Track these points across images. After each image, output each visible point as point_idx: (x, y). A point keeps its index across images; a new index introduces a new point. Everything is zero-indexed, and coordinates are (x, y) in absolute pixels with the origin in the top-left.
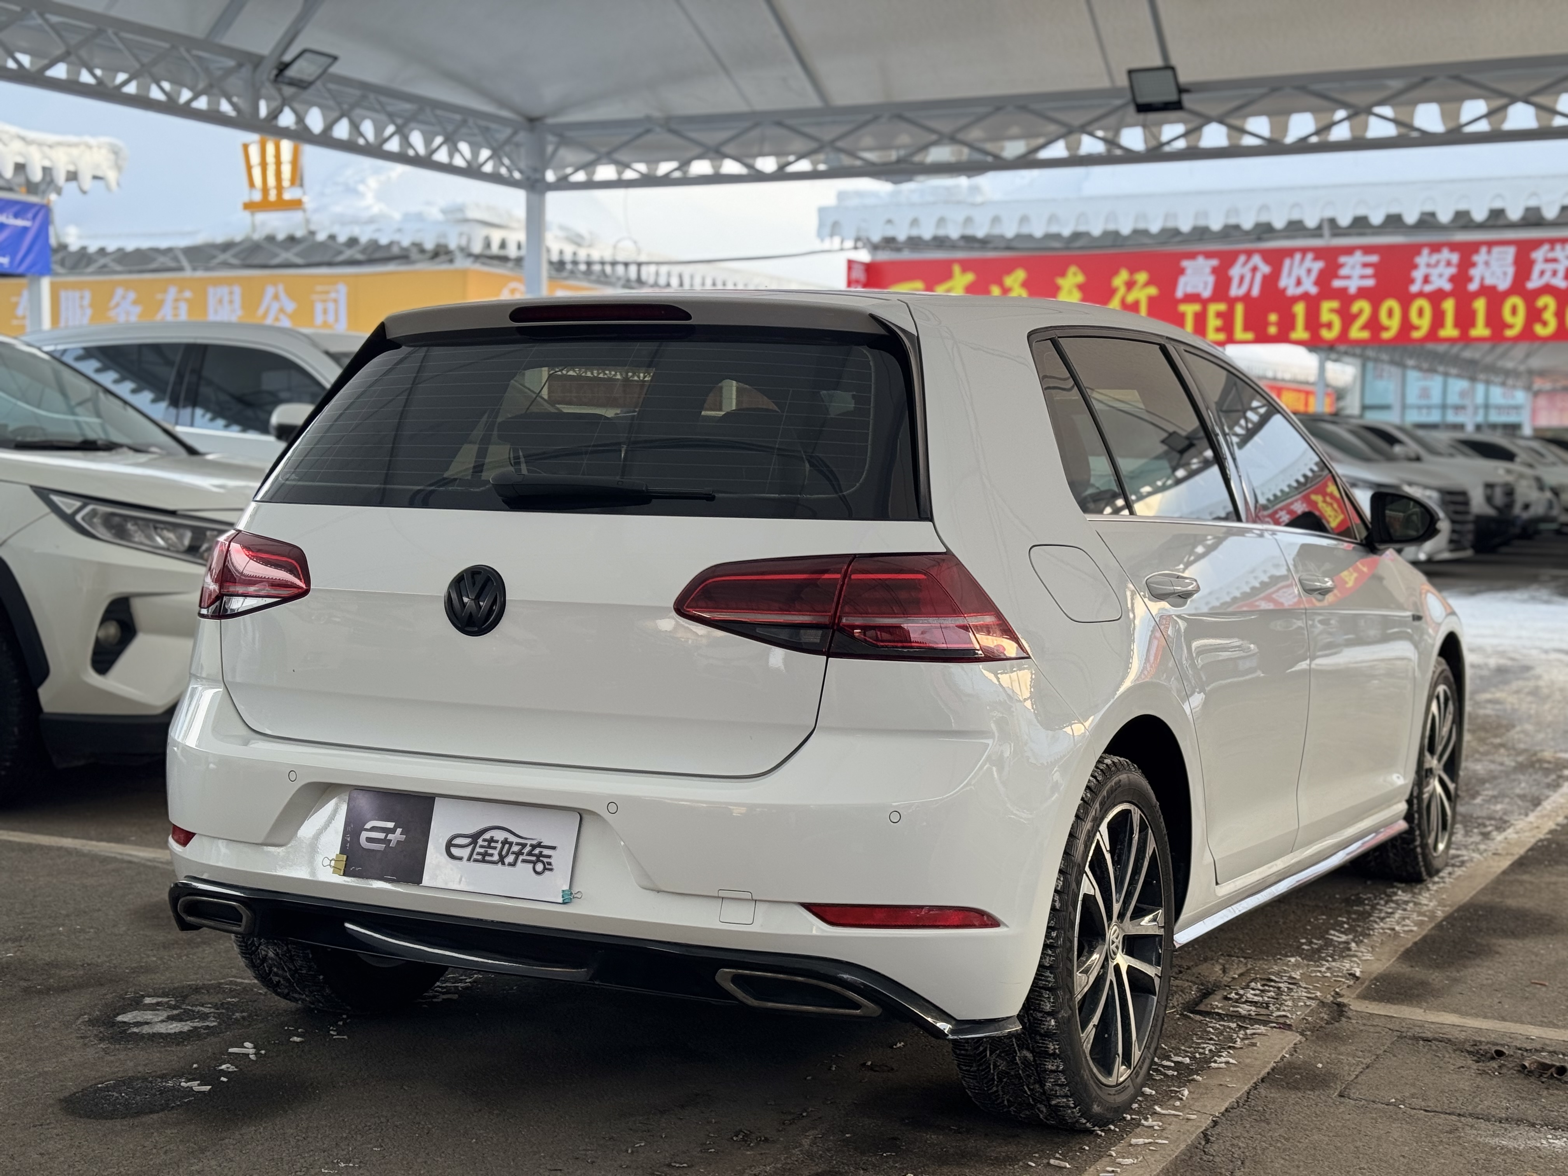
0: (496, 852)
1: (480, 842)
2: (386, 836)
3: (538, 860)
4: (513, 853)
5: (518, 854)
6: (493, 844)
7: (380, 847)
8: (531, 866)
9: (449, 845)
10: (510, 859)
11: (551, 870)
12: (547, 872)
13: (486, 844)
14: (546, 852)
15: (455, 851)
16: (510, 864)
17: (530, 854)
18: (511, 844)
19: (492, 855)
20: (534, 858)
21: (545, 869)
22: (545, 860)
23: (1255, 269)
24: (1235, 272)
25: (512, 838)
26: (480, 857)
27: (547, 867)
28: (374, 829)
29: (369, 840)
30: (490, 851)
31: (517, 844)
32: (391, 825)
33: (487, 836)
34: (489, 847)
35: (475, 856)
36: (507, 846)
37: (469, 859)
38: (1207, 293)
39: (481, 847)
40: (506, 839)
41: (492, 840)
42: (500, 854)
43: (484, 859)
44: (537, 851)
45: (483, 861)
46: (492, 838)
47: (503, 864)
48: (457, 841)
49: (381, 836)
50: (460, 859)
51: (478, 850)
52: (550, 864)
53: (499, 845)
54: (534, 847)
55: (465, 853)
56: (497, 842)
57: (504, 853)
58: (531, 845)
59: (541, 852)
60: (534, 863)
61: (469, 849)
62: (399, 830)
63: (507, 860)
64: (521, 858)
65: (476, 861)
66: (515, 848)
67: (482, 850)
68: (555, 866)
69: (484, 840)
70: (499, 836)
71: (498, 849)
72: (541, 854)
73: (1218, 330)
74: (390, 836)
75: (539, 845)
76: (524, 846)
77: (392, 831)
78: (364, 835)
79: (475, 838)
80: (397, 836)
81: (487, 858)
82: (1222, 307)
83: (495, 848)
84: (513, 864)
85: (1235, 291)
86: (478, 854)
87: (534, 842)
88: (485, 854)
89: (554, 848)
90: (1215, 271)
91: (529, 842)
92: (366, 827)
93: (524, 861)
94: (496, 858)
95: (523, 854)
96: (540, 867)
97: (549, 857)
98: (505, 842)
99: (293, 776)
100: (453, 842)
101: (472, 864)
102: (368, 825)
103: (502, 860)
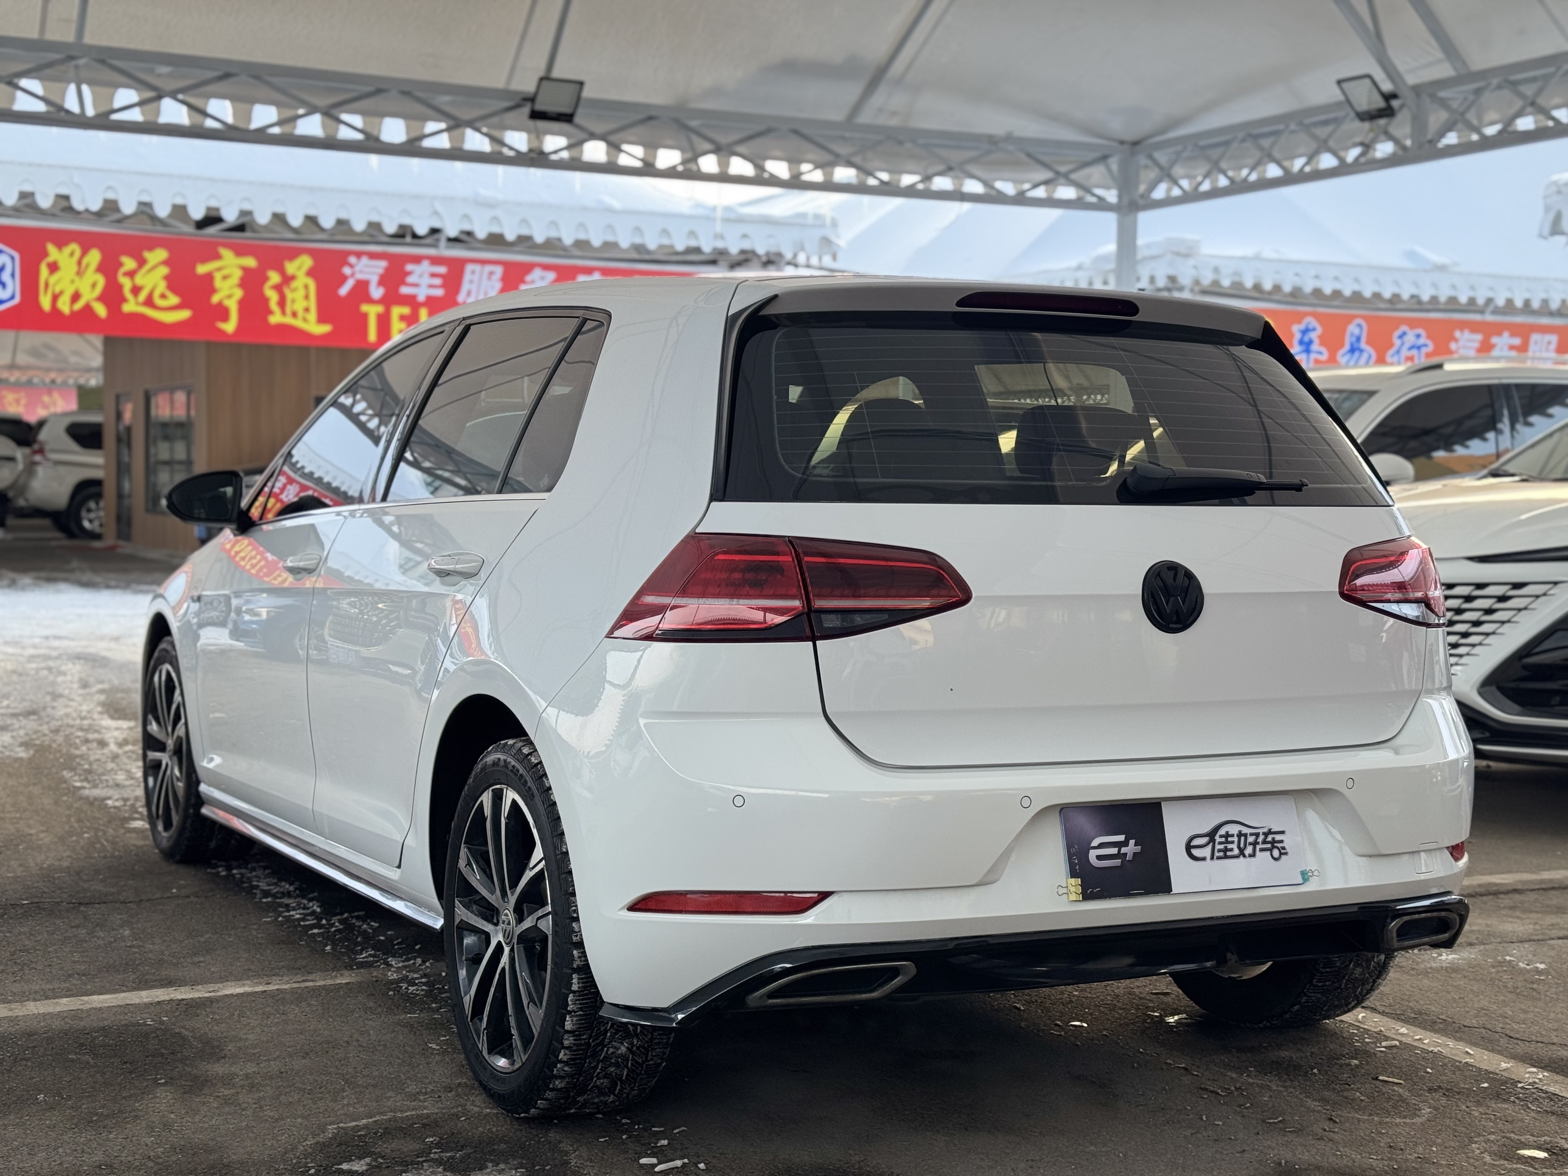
0: (1234, 846)
1: (1218, 839)
2: (1119, 851)
3: (1274, 847)
4: (1250, 844)
5: (1255, 844)
6: (1230, 839)
7: (1117, 862)
8: (1268, 853)
9: (1189, 848)
10: (1249, 850)
11: (1286, 854)
12: (1283, 857)
13: (1223, 839)
14: (1278, 837)
15: (1195, 852)
16: (1250, 856)
17: (1264, 842)
18: (1245, 835)
19: (1232, 850)
20: (1269, 846)
21: (1281, 854)
22: (1279, 845)
25: (1245, 830)
26: (1221, 854)
27: (1283, 851)
28: (1101, 846)
29: (1099, 858)
30: (1230, 846)
31: (1251, 834)
32: (1121, 838)
33: (1222, 831)
34: (1227, 842)
35: (1217, 854)
36: (1243, 838)
37: (1212, 858)
39: (1220, 843)
40: (1240, 832)
41: (1227, 835)
42: (1239, 847)
43: (1226, 855)
44: (1269, 838)
45: (1226, 857)
46: (1227, 833)
47: (1244, 856)
48: (1196, 842)
49: (1114, 851)
50: (1204, 859)
51: (1218, 847)
52: (1284, 848)
53: (1236, 839)
54: (1266, 835)
55: (1206, 852)
56: (1233, 836)
57: (1242, 845)
58: (1264, 834)
59: (1273, 839)
60: (1271, 850)
61: (1210, 846)
62: (1132, 842)
63: (1247, 852)
64: (1258, 847)
65: (1219, 858)
66: (1251, 839)
67: (1222, 847)
68: (1288, 850)
69: (1221, 836)
70: (1234, 829)
71: (1236, 842)
72: (1274, 841)
74: (1123, 850)
75: (1270, 832)
76: (1257, 835)
77: (1125, 844)
78: (1093, 854)
79: (1211, 835)
80: (1131, 849)
81: (1229, 853)
83: (1233, 842)
84: (1253, 855)
86: (1219, 851)
87: (1265, 830)
88: (1226, 850)
89: (1283, 832)
91: (1261, 831)
92: (1092, 845)
93: (1262, 850)
94: (1236, 852)
95: (1258, 843)
96: (1276, 853)
97: (1282, 841)
98: (1240, 835)
99: (1026, 802)
100: (1192, 844)
101: (1216, 862)
102: (1095, 843)
103: (1242, 853)
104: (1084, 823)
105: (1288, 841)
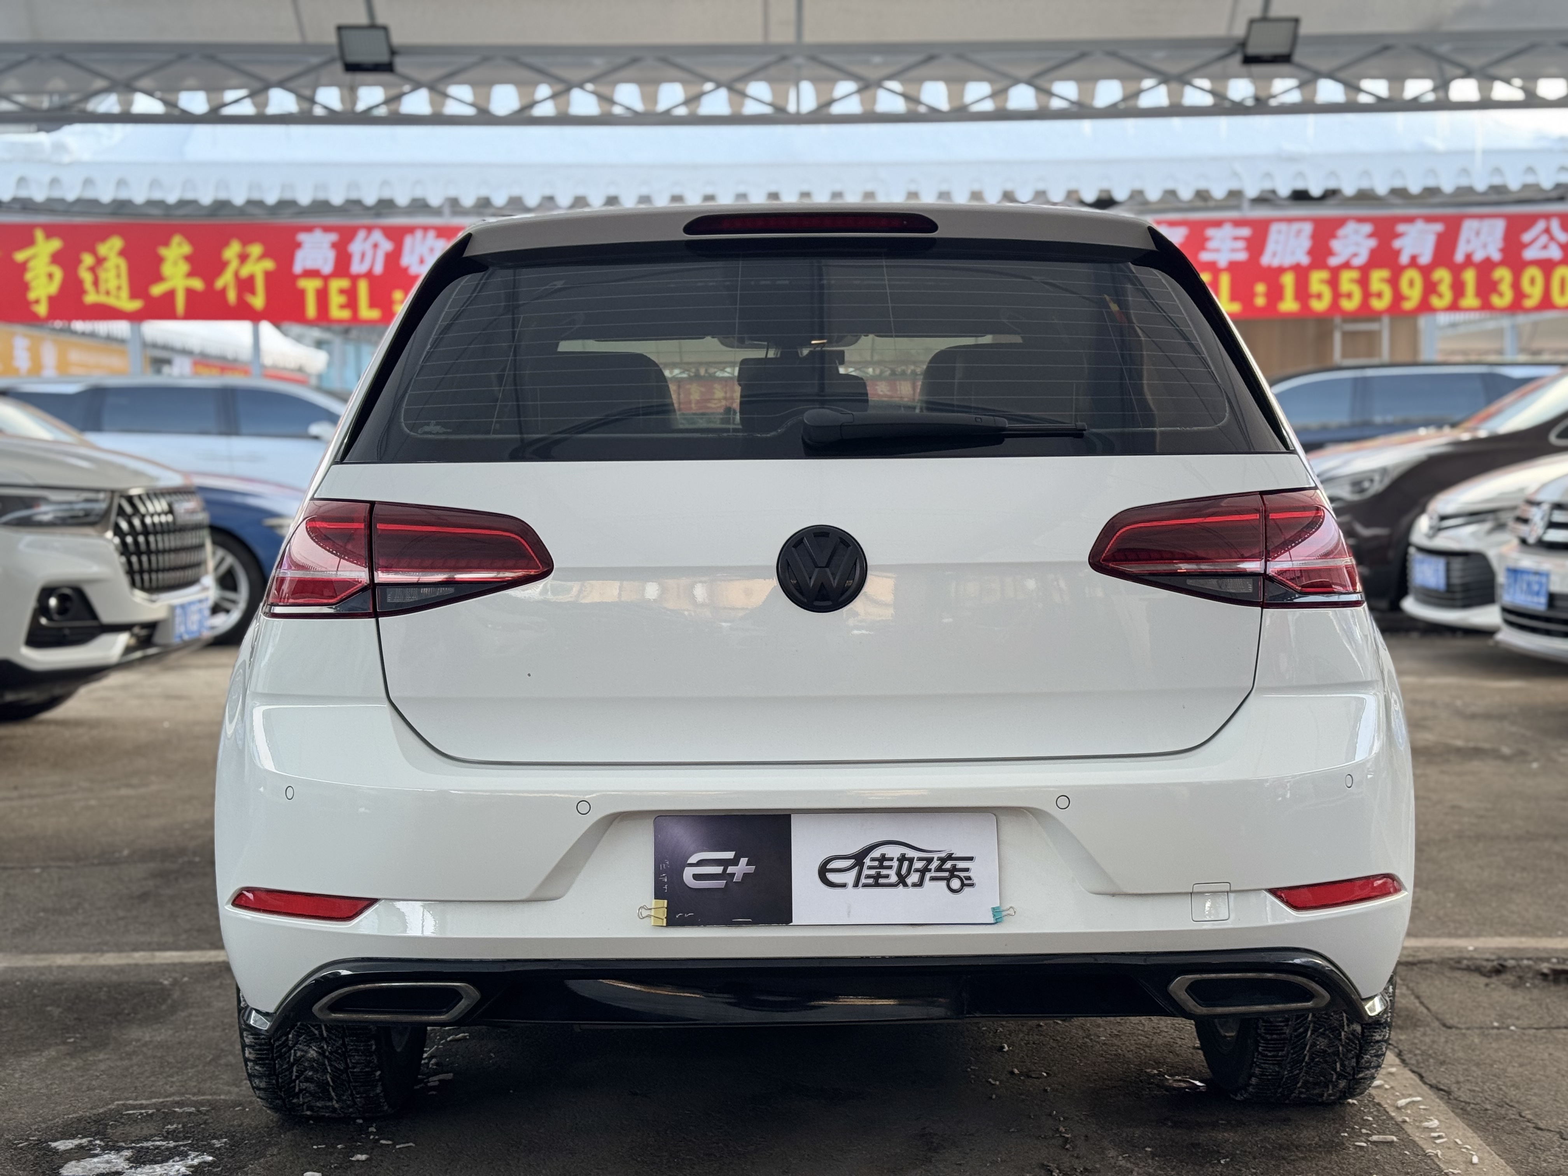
0: (892, 873)
1: (867, 862)
2: (725, 870)
3: (953, 876)
4: (917, 870)
5: (925, 870)
6: (886, 863)
8: (943, 883)
9: (823, 871)
10: (914, 878)
11: (972, 885)
12: (966, 889)
13: (876, 863)
14: (961, 865)
15: (832, 877)
16: (914, 885)
17: (939, 869)
18: (911, 861)
19: (887, 876)
20: (946, 874)
21: (963, 885)
22: (962, 874)
23: (376, 246)
24: (357, 247)
25: (910, 853)
26: (871, 881)
27: (966, 882)
29: (696, 877)
30: (884, 872)
31: (920, 859)
32: (730, 855)
33: (876, 853)
34: (881, 867)
35: (863, 880)
36: (906, 864)
37: (856, 885)
38: (327, 268)
39: (870, 868)
40: (903, 855)
41: (883, 858)
42: (898, 873)
43: (877, 882)
44: (948, 865)
45: (877, 885)
46: (883, 856)
47: (905, 885)
48: (833, 865)
49: (718, 870)
50: (844, 886)
51: (866, 872)
52: (969, 878)
53: (895, 864)
54: (943, 861)
55: (848, 878)
56: (891, 859)
57: (904, 871)
58: (939, 859)
59: (954, 866)
60: (948, 880)
61: (854, 872)
62: (744, 861)
63: (910, 880)
64: (928, 875)
65: (865, 886)
66: (919, 865)
67: (873, 872)
68: (975, 880)
69: (873, 860)
70: (894, 852)
71: (895, 868)
72: (954, 869)
73: (342, 307)
74: (731, 870)
75: (950, 857)
76: (930, 860)
77: (735, 862)
78: (688, 874)
79: (859, 858)
80: (742, 868)
81: (881, 881)
82: (344, 283)
83: (890, 867)
84: (920, 884)
85: (357, 267)
86: (868, 877)
87: (943, 855)
88: (879, 876)
89: (971, 859)
90: (334, 245)
91: (936, 856)
92: (689, 862)
93: (933, 879)
94: (894, 879)
95: (930, 870)
96: (956, 884)
97: (967, 870)
98: (902, 859)
99: (584, 808)
100: (828, 867)
101: (861, 890)
102: (693, 859)
103: (902, 880)
104: (681, 834)
105: (976, 870)
